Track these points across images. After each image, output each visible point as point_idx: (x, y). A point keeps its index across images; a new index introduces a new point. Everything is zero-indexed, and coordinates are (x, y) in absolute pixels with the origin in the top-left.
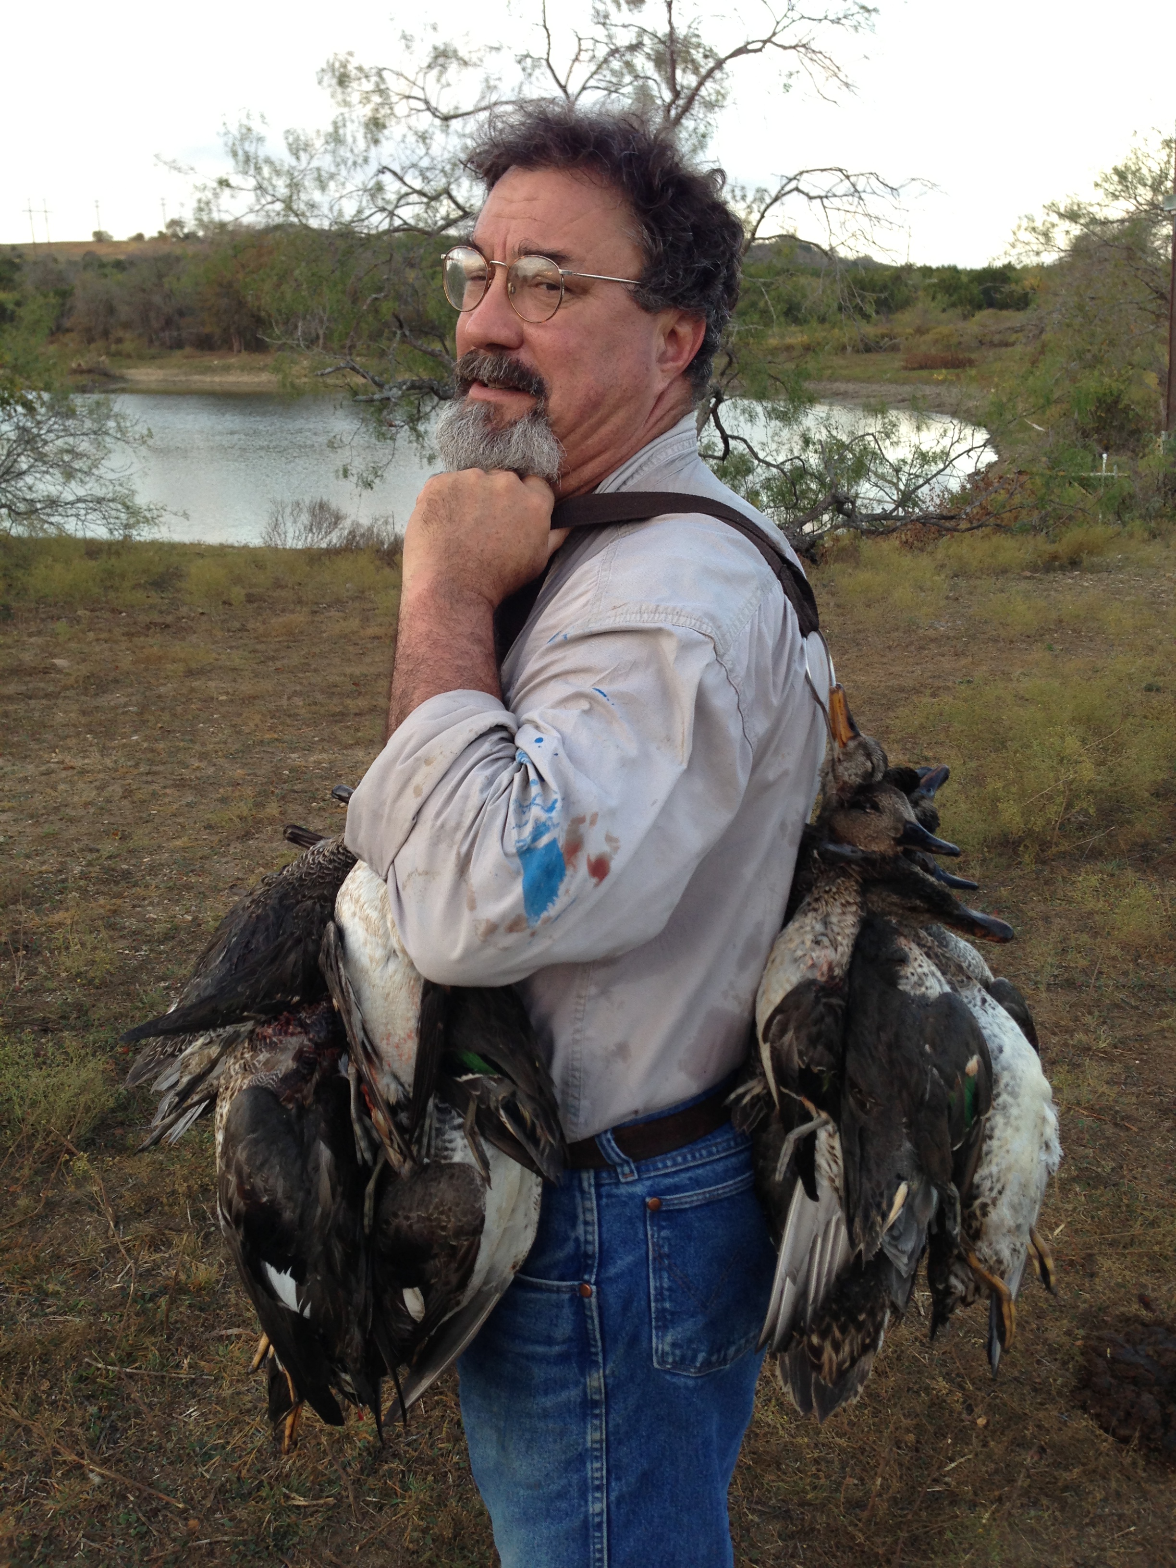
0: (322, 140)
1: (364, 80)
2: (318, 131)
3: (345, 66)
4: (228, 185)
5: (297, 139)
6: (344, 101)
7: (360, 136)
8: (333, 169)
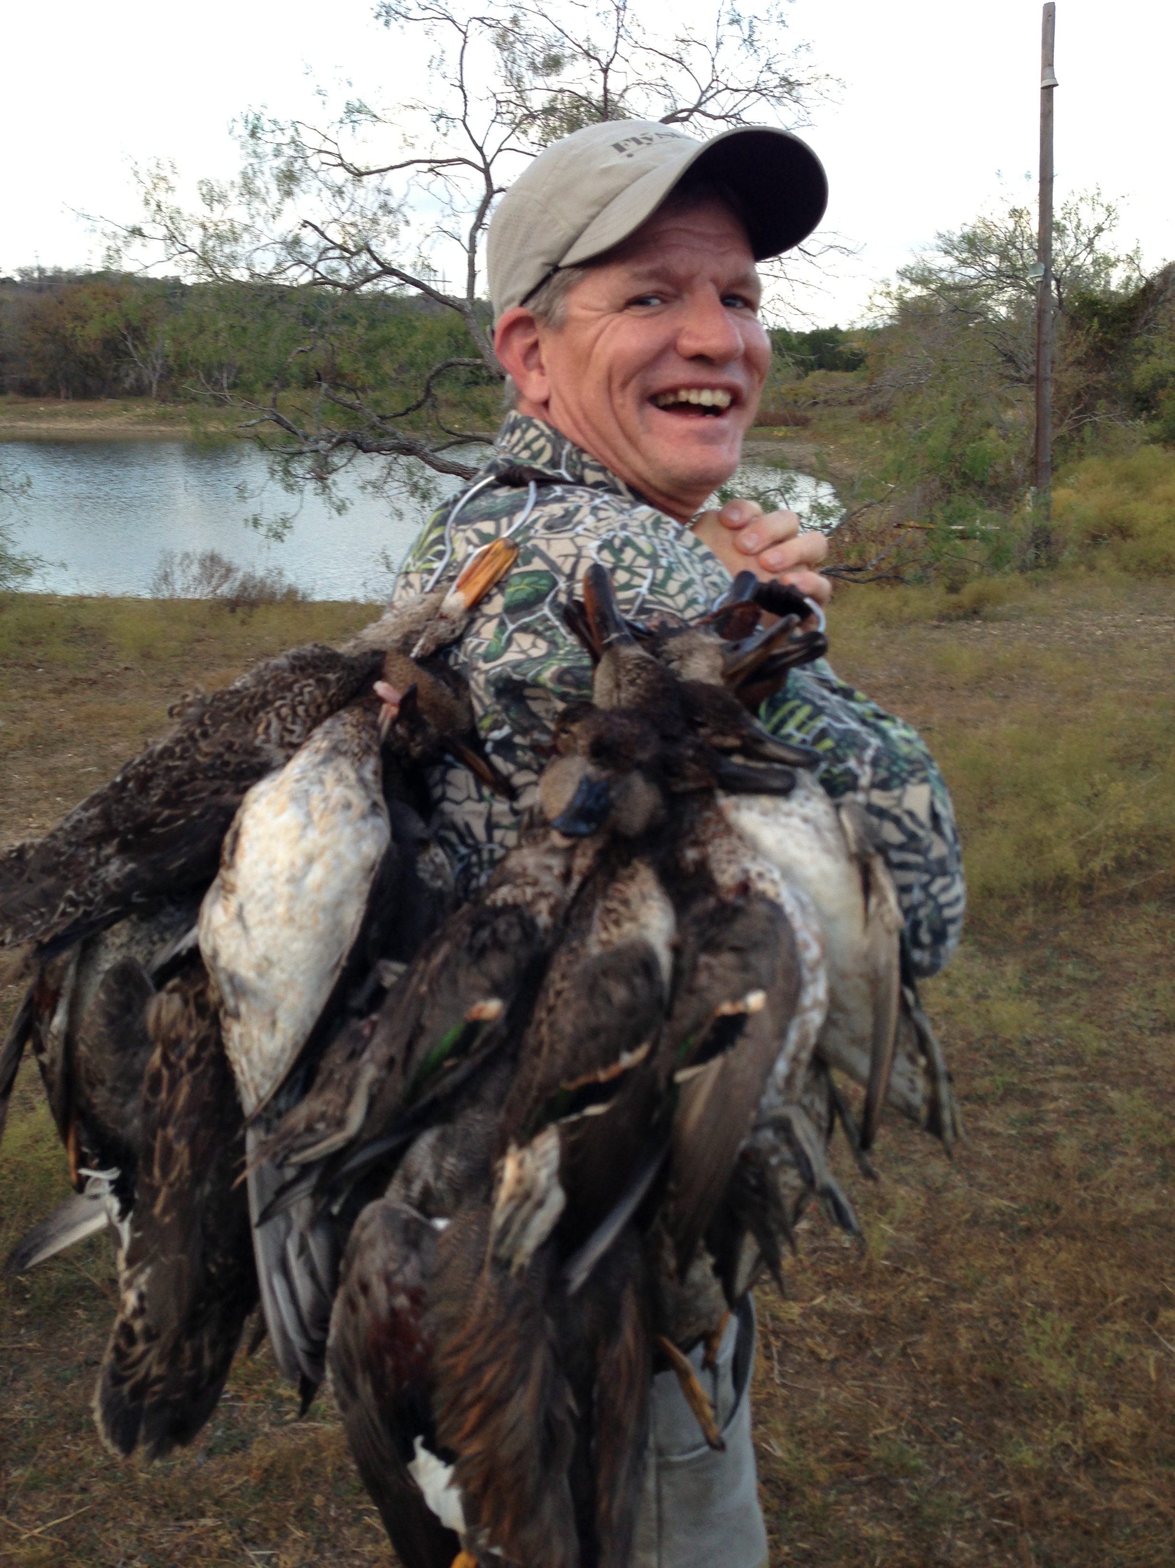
0: (237, 191)
1: (278, 132)
2: (232, 183)
3: (258, 119)
4: (142, 235)
5: (211, 190)
6: (255, 152)
7: (273, 186)
8: (248, 221)
